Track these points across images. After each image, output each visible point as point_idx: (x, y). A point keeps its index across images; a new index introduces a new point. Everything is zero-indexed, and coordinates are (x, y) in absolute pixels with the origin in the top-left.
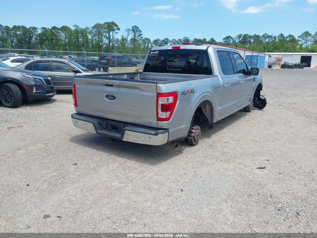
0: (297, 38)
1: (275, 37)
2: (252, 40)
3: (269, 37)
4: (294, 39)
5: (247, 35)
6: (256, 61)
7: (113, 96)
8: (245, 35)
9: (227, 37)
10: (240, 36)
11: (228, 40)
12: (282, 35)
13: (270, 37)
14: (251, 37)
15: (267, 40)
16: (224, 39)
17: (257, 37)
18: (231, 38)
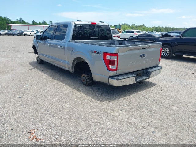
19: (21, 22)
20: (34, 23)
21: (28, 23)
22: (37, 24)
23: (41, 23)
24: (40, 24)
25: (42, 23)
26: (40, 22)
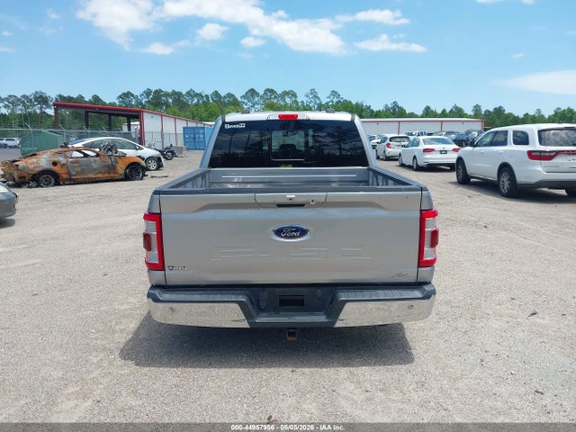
0: (239, 99)
1: (207, 96)
2: (170, 101)
3: (197, 95)
4: (235, 99)
5: (161, 91)
6: (202, 136)
7: (298, 229)
8: (156, 92)
9: (124, 94)
10: (148, 93)
11: (127, 100)
12: (216, 93)
13: (199, 95)
14: (167, 95)
15: (196, 100)
16: (120, 97)
17: (177, 96)
18: (133, 95)
19: (396, 112)
20: (428, 112)
21: (412, 115)
22: (435, 115)
23: (448, 111)
24: (444, 114)
25: (451, 111)
26: (444, 111)
